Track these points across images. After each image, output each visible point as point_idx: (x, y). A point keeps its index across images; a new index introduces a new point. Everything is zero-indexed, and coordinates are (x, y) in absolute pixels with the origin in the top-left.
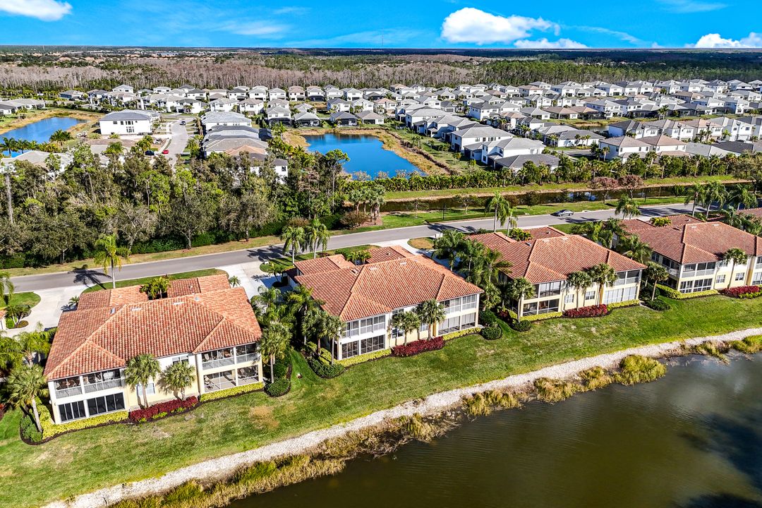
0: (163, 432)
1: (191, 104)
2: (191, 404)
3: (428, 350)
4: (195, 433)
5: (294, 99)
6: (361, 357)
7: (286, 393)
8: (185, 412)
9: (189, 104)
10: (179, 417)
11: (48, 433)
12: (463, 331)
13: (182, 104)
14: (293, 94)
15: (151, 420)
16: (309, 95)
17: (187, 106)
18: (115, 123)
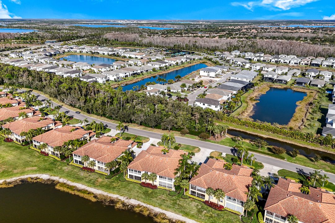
0: (83, 174)
1: (246, 64)
2: (92, 171)
3: (150, 188)
4: (86, 177)
5: (302, 64)
6: (134, 180)
7: (109, 179)
8: (90, 172)
9: (245, 64)
10: (88, 172)
11: (70, 164)
12: (167, 188)
13: (242, 63)
14: (303, 62)
15: (84, 170)
16: (312, 63)
17: (243, 65)
18: (204, 72)
